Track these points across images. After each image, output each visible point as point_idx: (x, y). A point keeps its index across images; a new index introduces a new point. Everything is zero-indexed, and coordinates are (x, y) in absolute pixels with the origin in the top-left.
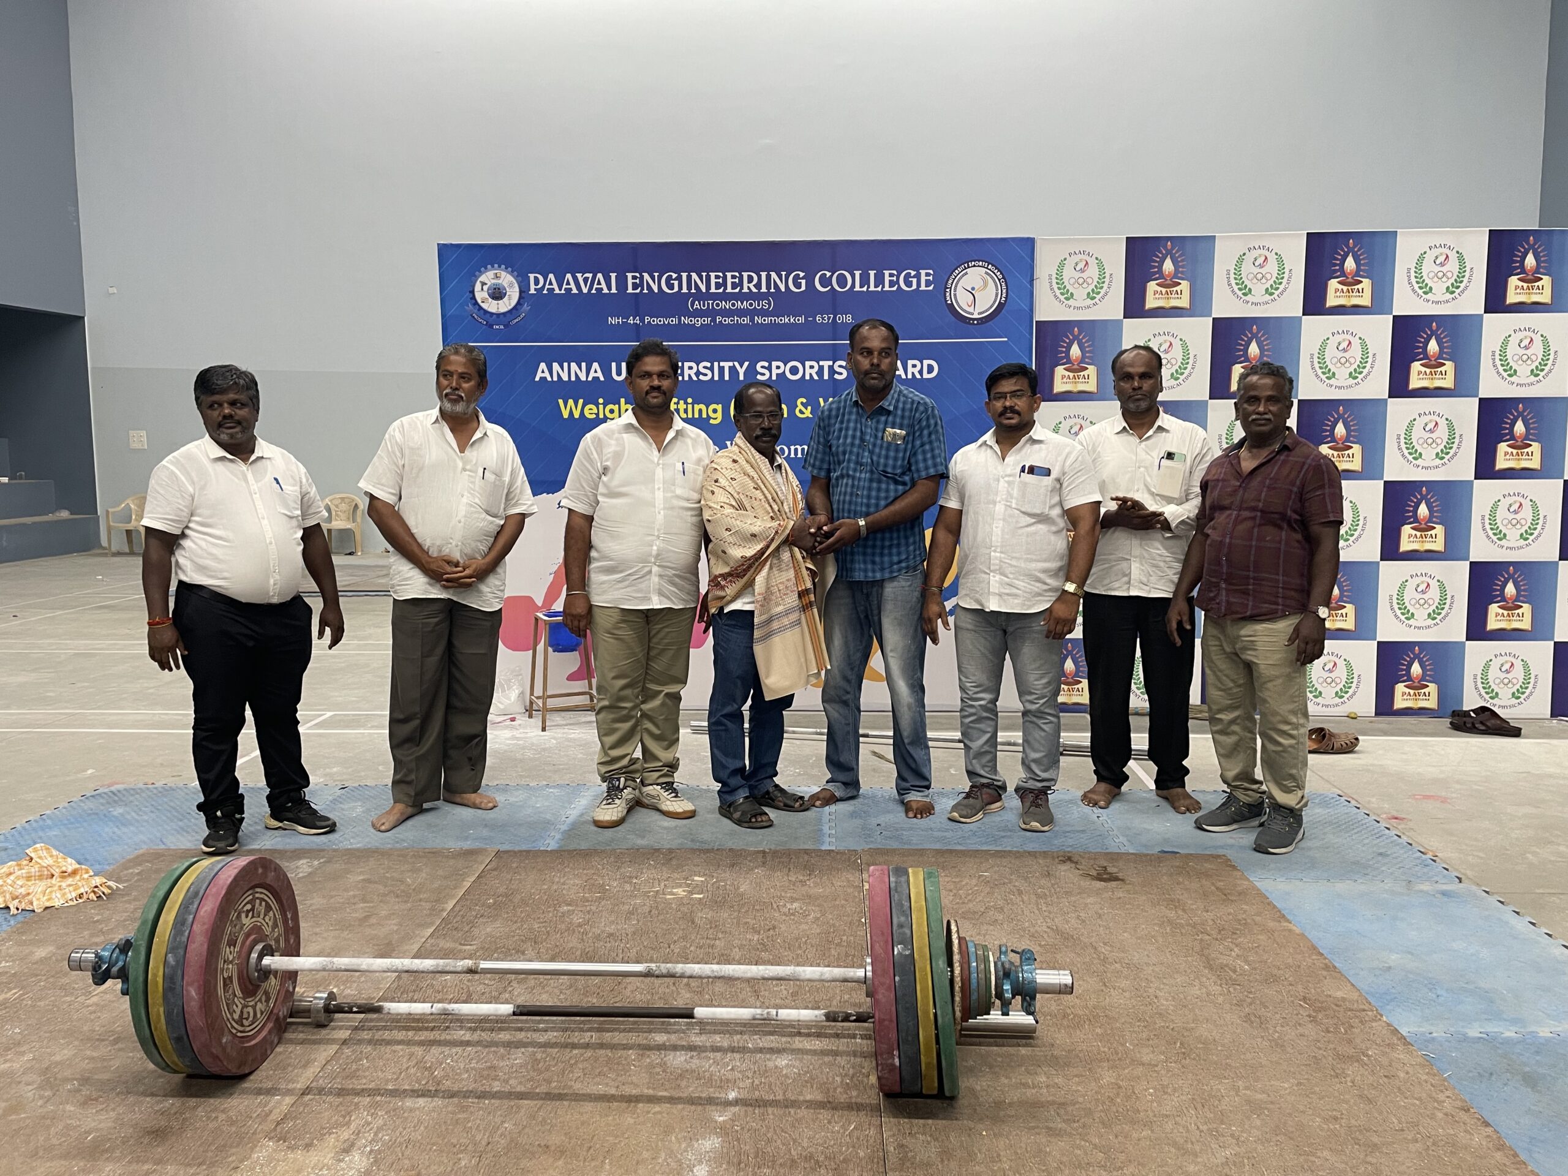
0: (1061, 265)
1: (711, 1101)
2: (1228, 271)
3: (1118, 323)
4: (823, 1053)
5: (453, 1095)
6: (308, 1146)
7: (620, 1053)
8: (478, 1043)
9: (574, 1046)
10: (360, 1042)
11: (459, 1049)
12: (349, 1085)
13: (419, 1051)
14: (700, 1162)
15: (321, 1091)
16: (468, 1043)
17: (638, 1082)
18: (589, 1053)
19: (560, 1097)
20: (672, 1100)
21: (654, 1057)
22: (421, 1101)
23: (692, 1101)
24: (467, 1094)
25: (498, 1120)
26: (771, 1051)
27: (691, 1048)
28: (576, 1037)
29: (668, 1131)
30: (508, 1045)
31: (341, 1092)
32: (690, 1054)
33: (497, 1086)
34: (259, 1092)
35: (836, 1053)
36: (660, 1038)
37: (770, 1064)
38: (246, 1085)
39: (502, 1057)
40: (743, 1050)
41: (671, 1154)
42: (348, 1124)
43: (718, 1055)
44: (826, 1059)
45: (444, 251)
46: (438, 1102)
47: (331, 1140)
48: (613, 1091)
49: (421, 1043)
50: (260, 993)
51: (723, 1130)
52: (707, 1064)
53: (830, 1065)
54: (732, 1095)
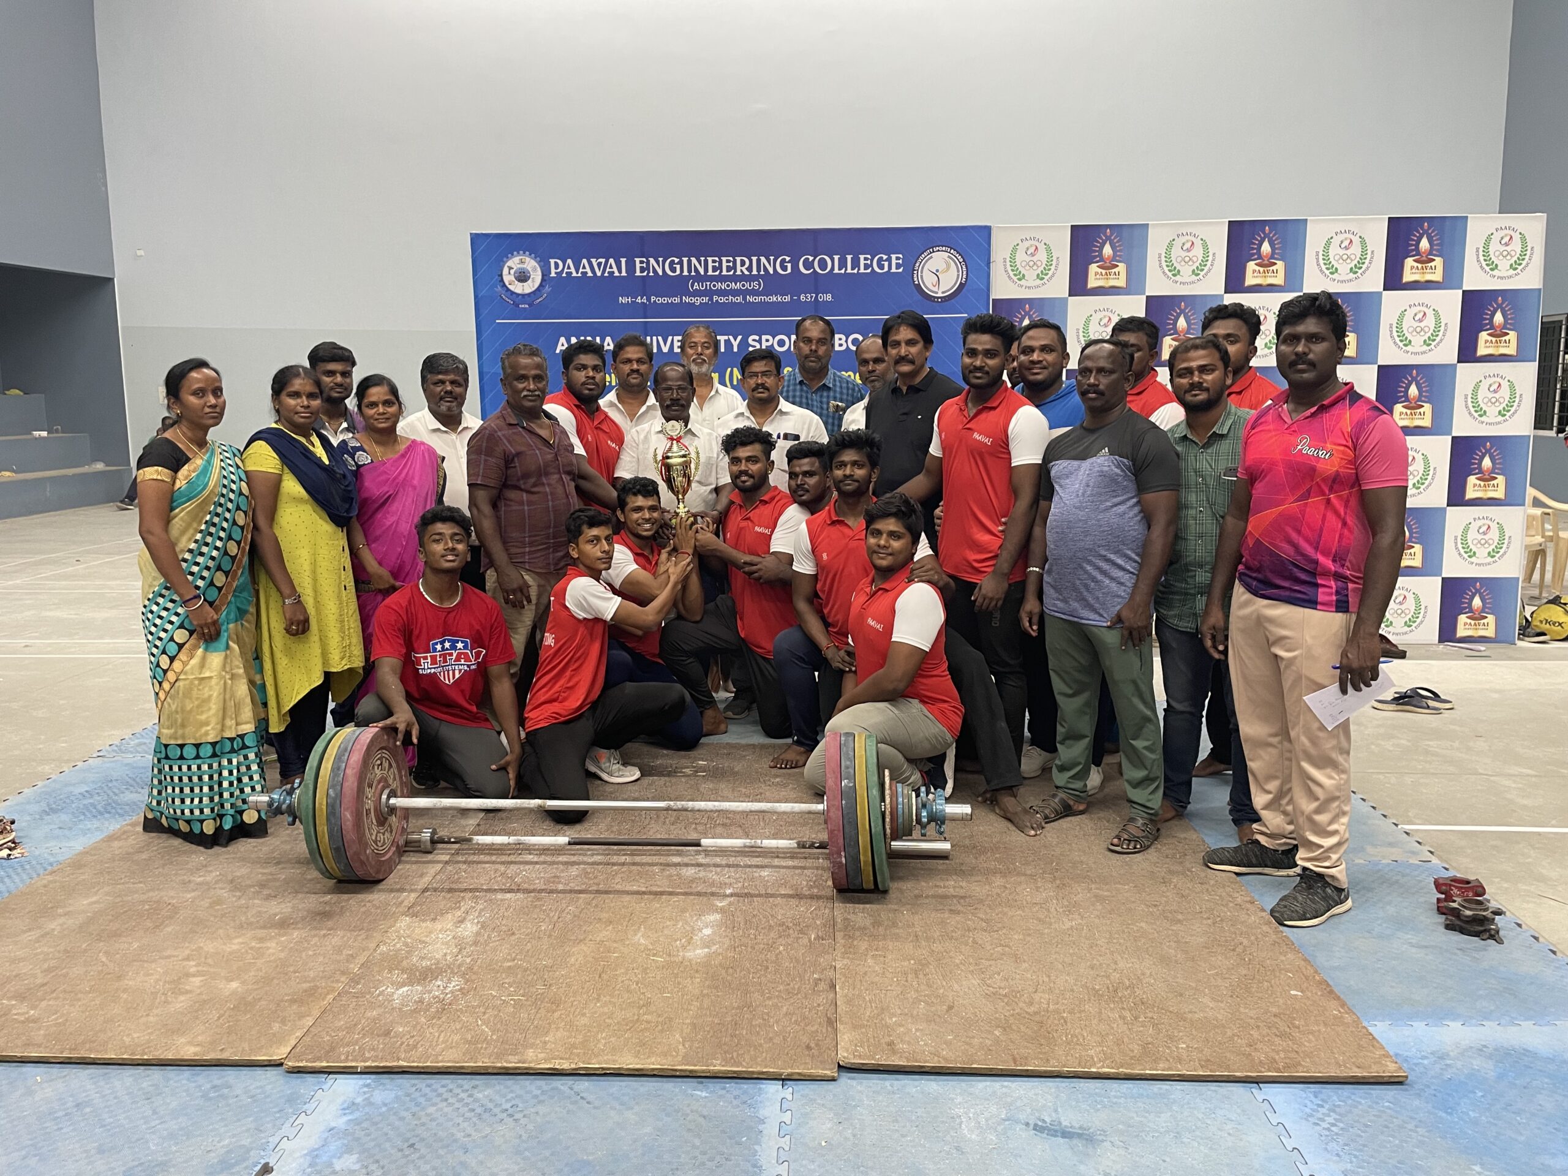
0: (1015, 249)
1: (713, 894)
2: (1160, 255)
3: (1064, 301)
4: (794, 867)
5: (530, 892)
6: (434, 920)
7: (647, 868)
8: (544, 863)
9: (614, 864)
10: (458, 862)
11: (531, 867)
12: (454, 886)
13: (502, 868)
14: (707, 927)
15: (435, 890)
16: (536, 863)
17: (661, 884)
18: (625, 869)
19: (607, 892)
20: (686, 894)
21: (673, 871)
22: (508, 896)
23: (699, 894)
24: (541, 891)
25: (564, 906)
26: (757, 866)
27: (699, 865)
28: (615, 859)
29: (684, 911)
30: (566, 863)
31: (450, 890)
32: (698, 869)
33: (560, 887)
34: (392, 891)
35: (804, 868)
36: (676, 859)
37: (756, 875)
38: (381, 886)
39: (562, 871)
40: (738, 866)
41: (687, 923)
42: (459, 908)
43: (719, 869)
44: (797, 871)
45: (476, 239)
46: (520, 895)
47: (450, 916)
48: (644, 889)
49: (503, 863)
50: (387, 825)
51: (722, 910)
52: (712, 875)
53: (800, 875)
54: (728, 892)
